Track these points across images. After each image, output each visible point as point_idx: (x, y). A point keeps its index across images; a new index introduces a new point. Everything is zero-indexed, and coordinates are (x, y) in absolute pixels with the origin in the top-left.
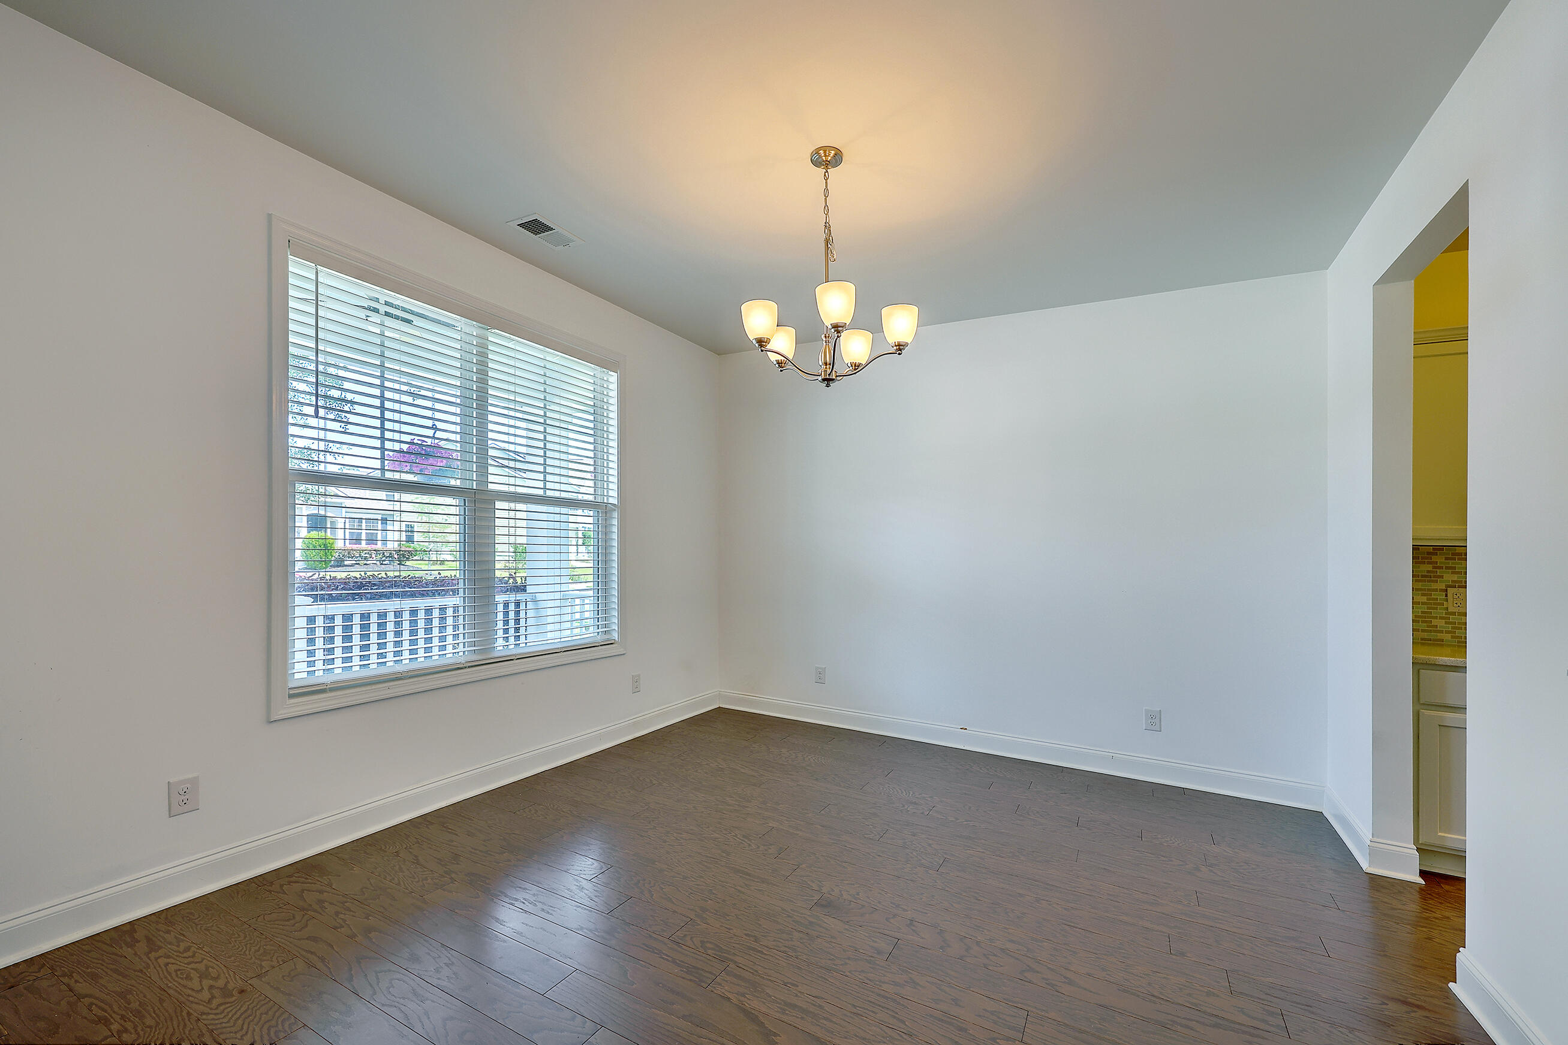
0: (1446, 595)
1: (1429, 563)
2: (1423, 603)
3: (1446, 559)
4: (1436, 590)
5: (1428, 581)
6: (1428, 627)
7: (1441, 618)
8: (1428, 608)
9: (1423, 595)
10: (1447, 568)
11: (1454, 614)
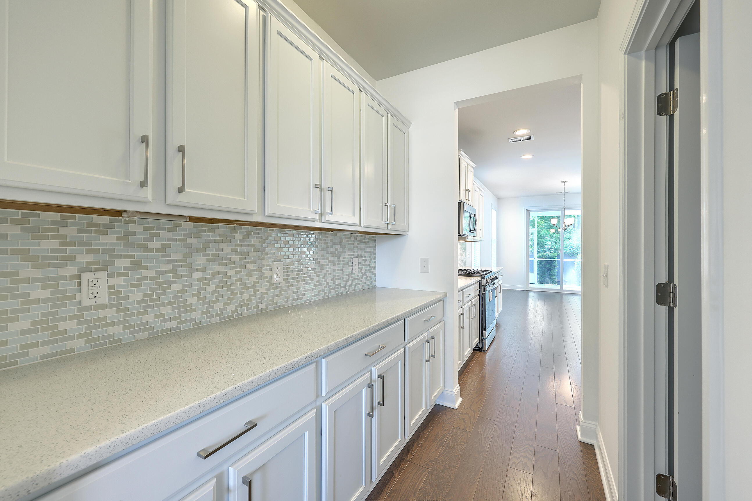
0: (79, 284)
1: (54, 238)
2: (45, 300)
3: (80, 231)
4: (65, 278)
5: (54, 266)
6: (52, 335)
7: (72, 318)
8: (52, 307)
9: (44, 287)
10: (81, 244)
11: (89, 308)
